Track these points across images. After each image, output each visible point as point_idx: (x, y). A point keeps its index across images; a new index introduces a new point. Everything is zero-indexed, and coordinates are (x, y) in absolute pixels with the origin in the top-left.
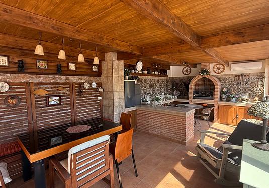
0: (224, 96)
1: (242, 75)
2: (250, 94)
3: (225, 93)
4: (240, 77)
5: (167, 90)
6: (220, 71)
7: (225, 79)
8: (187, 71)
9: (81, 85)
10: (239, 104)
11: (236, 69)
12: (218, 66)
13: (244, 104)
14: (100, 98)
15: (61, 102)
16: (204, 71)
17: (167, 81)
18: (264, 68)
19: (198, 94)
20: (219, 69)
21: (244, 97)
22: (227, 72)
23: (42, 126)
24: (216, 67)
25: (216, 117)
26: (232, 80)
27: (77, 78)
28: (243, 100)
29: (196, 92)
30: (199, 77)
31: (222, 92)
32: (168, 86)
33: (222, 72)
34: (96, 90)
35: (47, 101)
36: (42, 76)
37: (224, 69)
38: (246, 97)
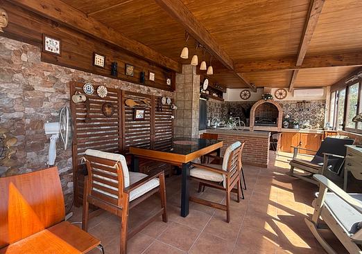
0: (286, 123)
1: (304, 102)
2: (311, 122)
3: (287, 120)
4: (301, 104)
5: (222, 116)
6: (282, 97)
7: (287, 106)
8: (245, 95)
9: (160, 99)
10: (302, 131)
11: (298, 95)
12: (280, 91)
13: (307, 131)
14: (173, 117)
15: (144, 117)
16: (267, 96)
17: (223, 106)
18: (325, 95)
19: (259, 121)
20: (281, 94)
21: (305, 124)
22: (289, 98)
23: (128, 143)
24: (277, 92)
25: (279, 145)
26: (294, 106)
27: (156, 91)
28: (305, 127)
29: (257, 119)
30: (262, 102)
31: (284, 119)
32: (222, 111)
33: (284, 97)
34: (170, 107)
35: (134, 114)
36: (130, 84)
37: (286, 94)
38: (307, 124)
